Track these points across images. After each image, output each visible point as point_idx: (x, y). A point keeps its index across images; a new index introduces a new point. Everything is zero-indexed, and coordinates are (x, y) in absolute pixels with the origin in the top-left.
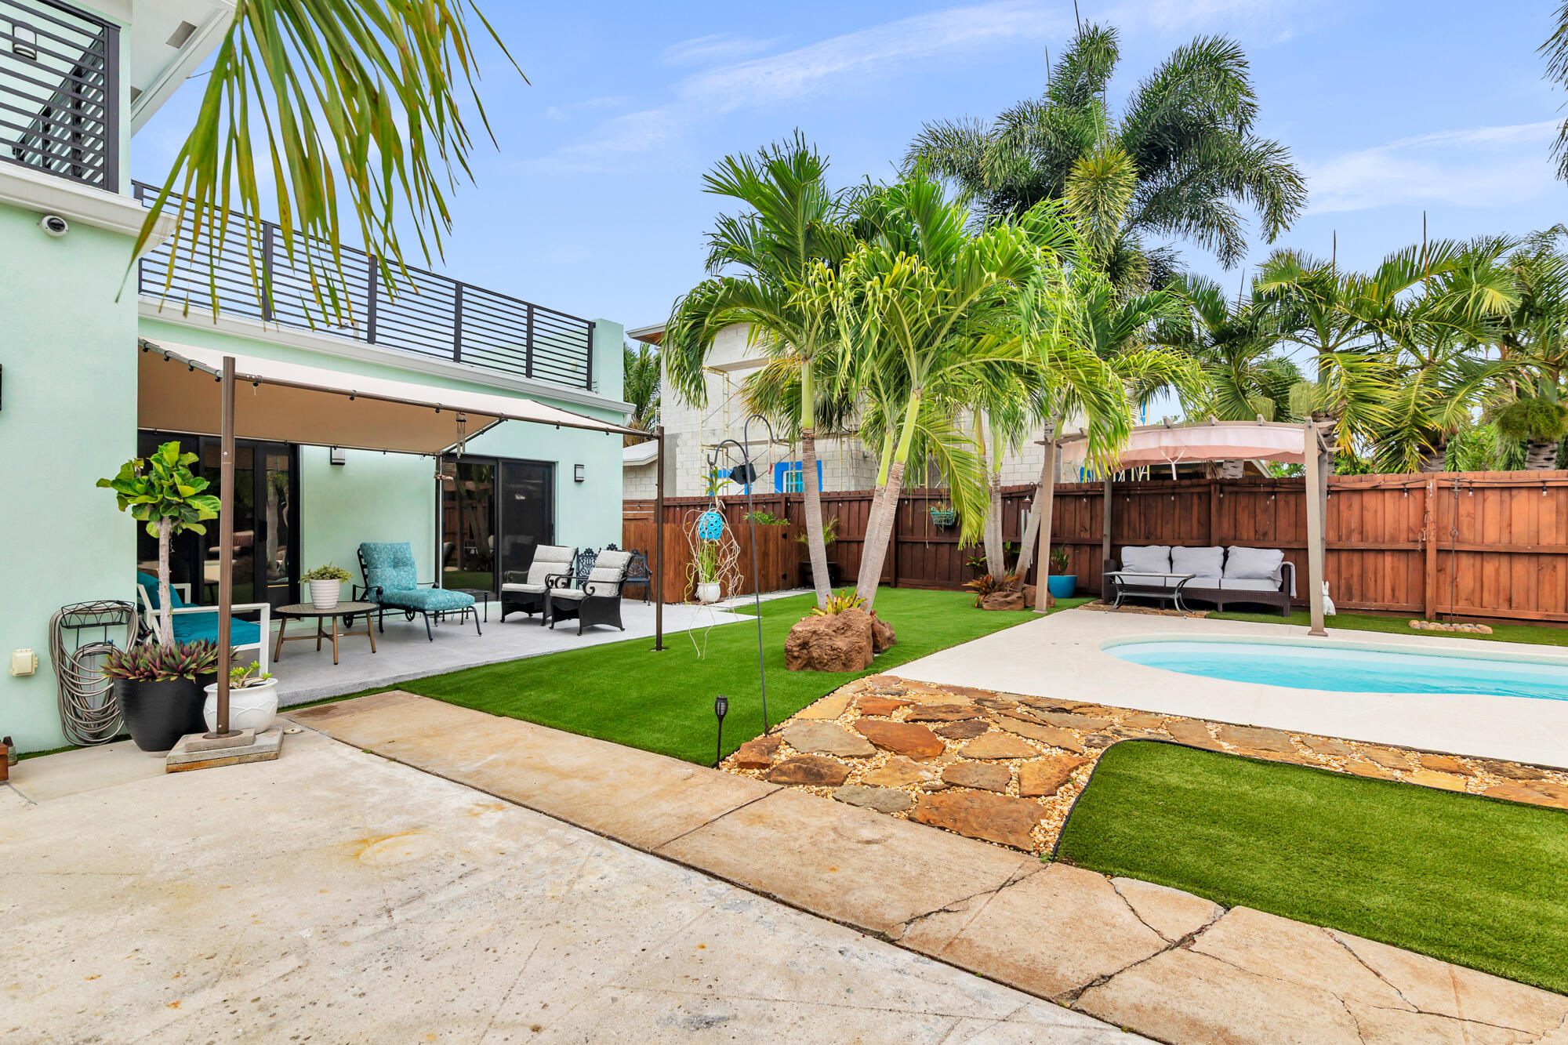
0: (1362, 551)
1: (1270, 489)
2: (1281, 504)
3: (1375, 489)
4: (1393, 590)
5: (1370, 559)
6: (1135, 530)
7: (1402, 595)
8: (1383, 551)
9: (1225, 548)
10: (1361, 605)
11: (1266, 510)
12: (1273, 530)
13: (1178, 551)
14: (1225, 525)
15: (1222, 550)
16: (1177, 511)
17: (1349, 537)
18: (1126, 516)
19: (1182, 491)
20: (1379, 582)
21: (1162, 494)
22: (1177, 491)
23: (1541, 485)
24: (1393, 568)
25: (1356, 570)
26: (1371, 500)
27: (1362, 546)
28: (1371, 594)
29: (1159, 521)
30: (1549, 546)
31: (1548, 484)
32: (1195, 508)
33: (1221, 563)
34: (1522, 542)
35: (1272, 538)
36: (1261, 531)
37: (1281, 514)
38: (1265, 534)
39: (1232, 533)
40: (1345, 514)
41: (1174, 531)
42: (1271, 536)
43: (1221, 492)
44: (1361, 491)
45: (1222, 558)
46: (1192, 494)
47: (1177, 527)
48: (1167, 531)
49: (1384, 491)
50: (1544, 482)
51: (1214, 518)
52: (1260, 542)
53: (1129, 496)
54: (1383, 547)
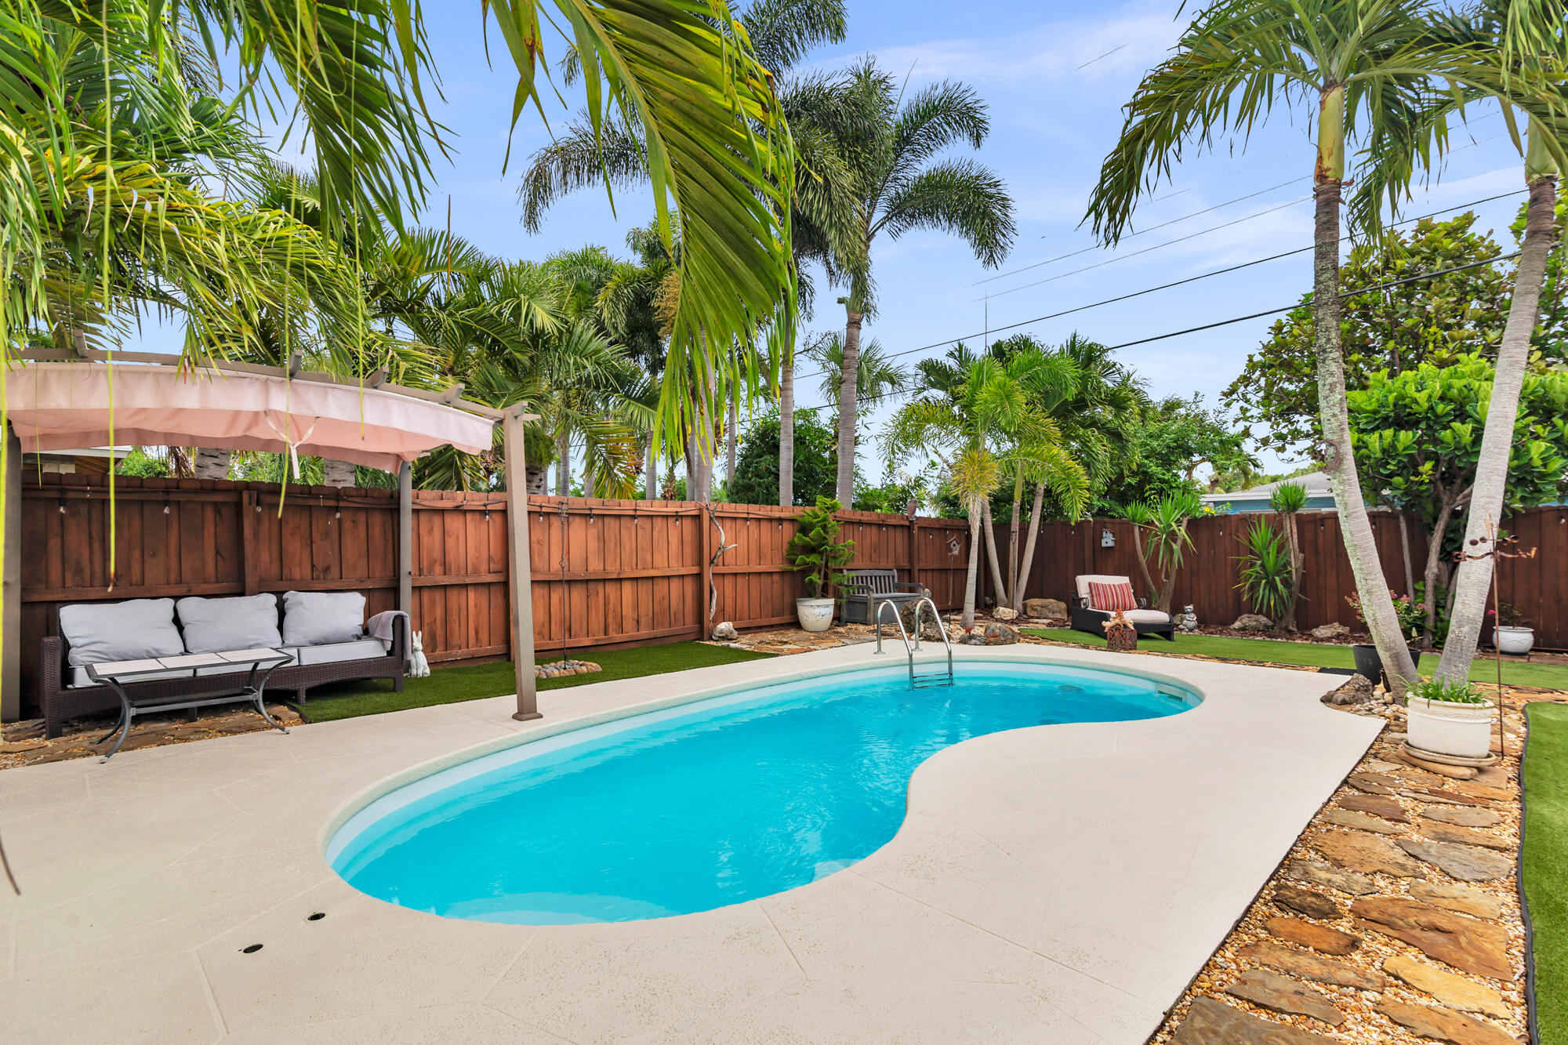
0: (445, 587)
1: (332, 503)
2: (348, 525)
3: (459, 510)
4: (477, 633)
5: (454, 596)
6: (79, 571)
7: (484, 636)
8: (466, 585)
9: (279, 594)
10: (447, 656)
11: (326, 535)
12: (337, 563)
13: (190, 607)
14: (265, 557)
15: (272, 599)
16: (174, 532)
17: (431, 570)
18: (54, 544)
19: (182, 498)
20: (463, 624)
21: (142, 502)
22: (172, 497)
23: (588, 512)
24: (476, 606)
25: (439, 612)
26: (454, 523)
27: (446, 581)
28: (455, 641)
29: (137, 553)
30: (595, 573)
31: (594, 512)
32: (210, 527)
33: (276, 621)
34: (577, 570)
35: (337, 576)
36: (320, 566)
37: (348, 540)
38: (327, 569)
39: (274, 569)
40: (426, 540)
41: (168, 571)
42: (335, 572)
43: (258, 504)
44: (442, 512)
45: (275, 612)
46: (203, 504)
47: (174, 566)
48: (155, 572)
49: (465, 512)
50: (591, 509)
51: (248, 547)
52: (324, 581)
53: (62, 502)
54: (468, 581)
